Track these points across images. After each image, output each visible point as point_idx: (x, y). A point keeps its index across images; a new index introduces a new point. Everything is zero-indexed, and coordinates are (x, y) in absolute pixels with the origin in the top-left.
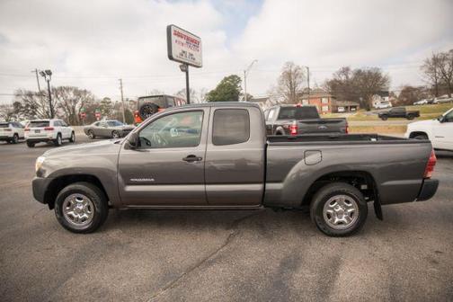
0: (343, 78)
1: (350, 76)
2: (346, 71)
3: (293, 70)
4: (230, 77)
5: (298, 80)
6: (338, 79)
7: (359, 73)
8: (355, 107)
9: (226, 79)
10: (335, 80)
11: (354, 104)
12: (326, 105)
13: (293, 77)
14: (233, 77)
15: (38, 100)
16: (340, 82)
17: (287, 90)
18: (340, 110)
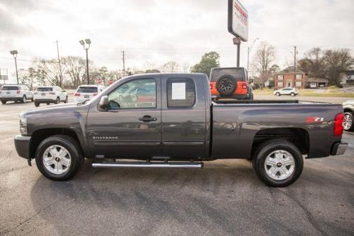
0: (313, 57)
1: (321, 56)
2: (316, 51)
3: (266, 49)
4: (210, 54)
5: (270, 57)
6: (309, 58)
7: (329, 53)
8: (324, 84)
9: (206, 55)
10: (307, 59)
11: (322, 81)
12: (299, 81)
13: (266, 55)
14: (213, 53)
15: (49, 66)
16: (310, 61)
17: (260, 66)
18: (312, 86)
